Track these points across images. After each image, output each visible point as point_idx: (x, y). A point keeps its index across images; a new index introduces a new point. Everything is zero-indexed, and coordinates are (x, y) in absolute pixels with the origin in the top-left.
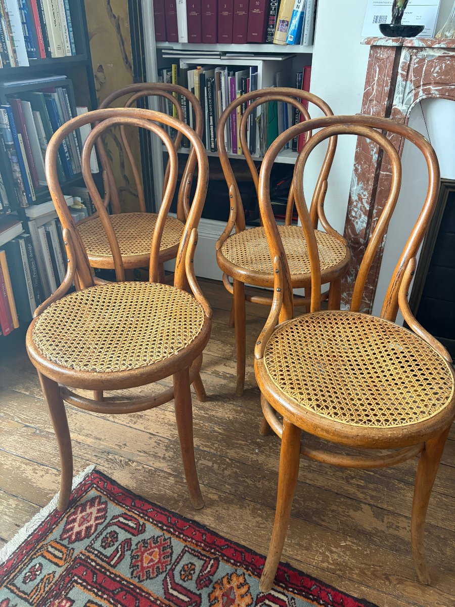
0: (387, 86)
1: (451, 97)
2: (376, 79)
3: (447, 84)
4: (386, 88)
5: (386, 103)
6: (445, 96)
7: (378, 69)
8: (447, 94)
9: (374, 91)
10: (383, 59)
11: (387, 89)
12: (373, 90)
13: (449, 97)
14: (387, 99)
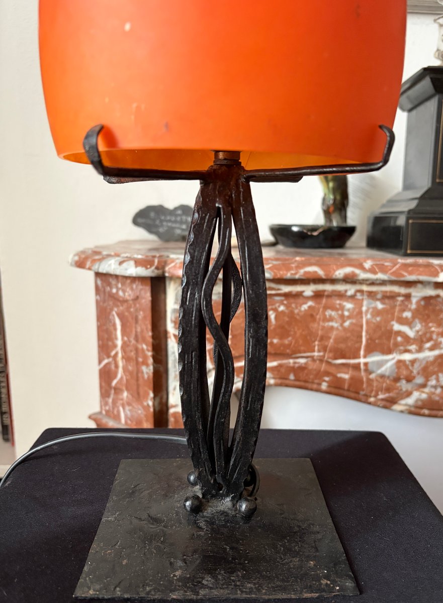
0: (145, 363)
1: (302, 384)
2: (119, 343)
3: (289, 356)
4: (144, 368)
5: (151, 403)
6: (287, 382)
7: (118, 322)
8: (292, 377)
9: (120, 371)
10: (126, 301)
11: (148, 371)
12: (117, 366)
13: (297, 383)
14: (152, 395)
